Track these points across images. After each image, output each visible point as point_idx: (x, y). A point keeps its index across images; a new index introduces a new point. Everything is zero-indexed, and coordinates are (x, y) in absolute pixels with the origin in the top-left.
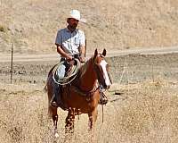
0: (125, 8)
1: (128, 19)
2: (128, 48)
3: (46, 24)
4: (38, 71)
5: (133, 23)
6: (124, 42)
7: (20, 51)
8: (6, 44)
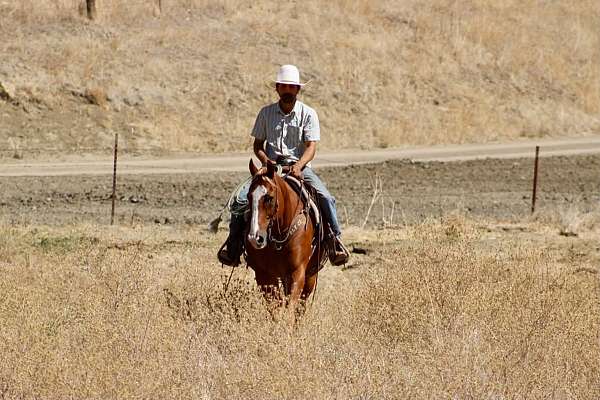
0: (379, 55)
1: (384, 78)
2: (384, 146)
3: (195, 88)
4: (175, 197)
5: (395, 88)
6: (375, 133)
7: (133, 151)
8: (101, 134)
